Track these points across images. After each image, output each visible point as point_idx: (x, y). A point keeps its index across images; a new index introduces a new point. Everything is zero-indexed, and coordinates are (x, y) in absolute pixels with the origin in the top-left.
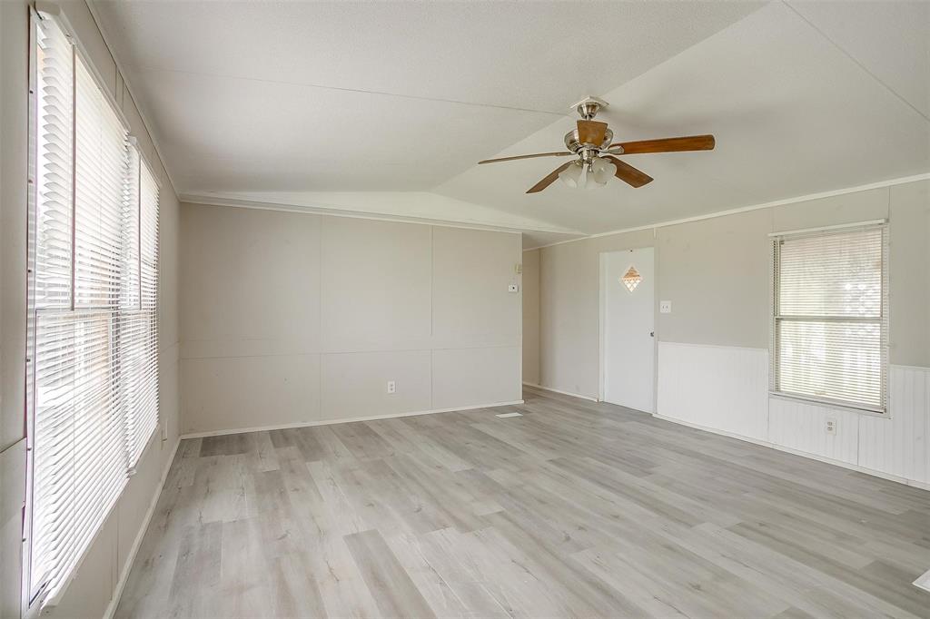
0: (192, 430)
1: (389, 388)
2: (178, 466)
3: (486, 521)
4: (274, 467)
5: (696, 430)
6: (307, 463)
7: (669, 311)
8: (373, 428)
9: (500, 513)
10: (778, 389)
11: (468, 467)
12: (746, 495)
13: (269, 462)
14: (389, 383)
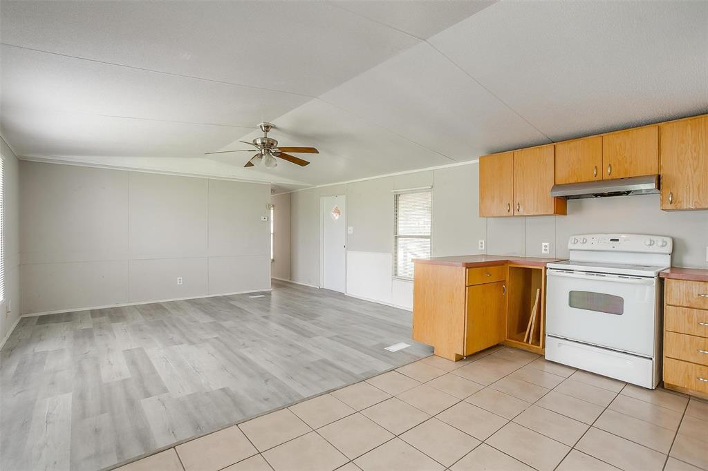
0: (30, 311)
1: (178, 281)
2: (19, 330)
3: (207, 340)
4: (90, 326)
5: (362, 300)
6: (112, 324)
7: (352, 232)
8: (164, 305)
9: (216, 338)
10: (396, 275)
11: (211, 320)
12: (354, 326)
13: (87, 325)
14: (179, 278)
